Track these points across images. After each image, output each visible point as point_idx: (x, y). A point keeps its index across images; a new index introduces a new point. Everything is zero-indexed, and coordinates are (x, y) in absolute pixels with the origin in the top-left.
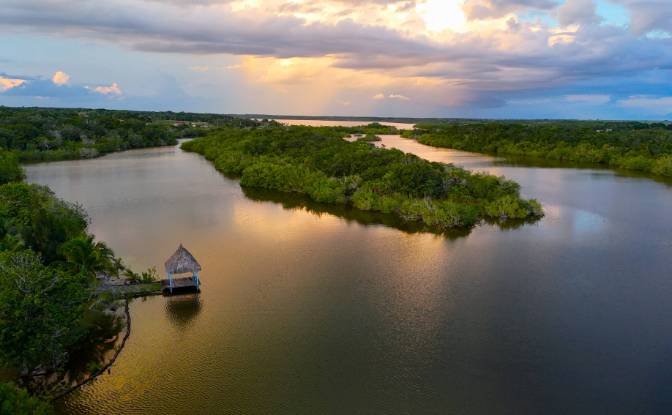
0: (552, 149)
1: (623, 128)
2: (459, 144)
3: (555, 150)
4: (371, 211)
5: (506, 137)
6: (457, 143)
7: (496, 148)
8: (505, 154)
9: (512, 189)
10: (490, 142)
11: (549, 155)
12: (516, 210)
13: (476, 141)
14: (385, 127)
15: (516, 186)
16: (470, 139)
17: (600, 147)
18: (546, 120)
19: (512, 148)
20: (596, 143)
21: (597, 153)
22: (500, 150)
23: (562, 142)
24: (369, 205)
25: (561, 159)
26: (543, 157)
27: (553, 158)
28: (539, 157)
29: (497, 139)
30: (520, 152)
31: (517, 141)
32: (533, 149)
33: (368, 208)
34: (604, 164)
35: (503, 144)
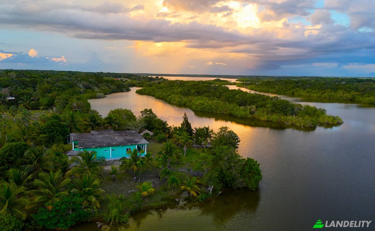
0: (324, 93)
1: (350, 81)
2: (273, 90)
3: (326, 94)
4: (267, 121)
5: (298, 87)
6: (272, 90)
7: (294, 92)
8: (299, 96)
9: (323, 112)
10: (290, 90)
11: (323, 96)
12: (332, 120)
13: (282, 89)
14: (224, 81)
15: (325, 110)
16: (279, 88)
17: (349, 92)
18: (305, 77)
19: (302, 92)
20: (347, 90)
21: (349, 96)
22: (296, 93)
23: (329, 90)
24: (266, 118)
25: (330, 98)
26: (320, 97)
27: (325, 98)
28: (318, 97)
29: (294, 88)
30: (307, 94)
31: (305, 89)
32: (314, 93)
33: (266, 120)
34: (352, 100)
35: (297, 91)
